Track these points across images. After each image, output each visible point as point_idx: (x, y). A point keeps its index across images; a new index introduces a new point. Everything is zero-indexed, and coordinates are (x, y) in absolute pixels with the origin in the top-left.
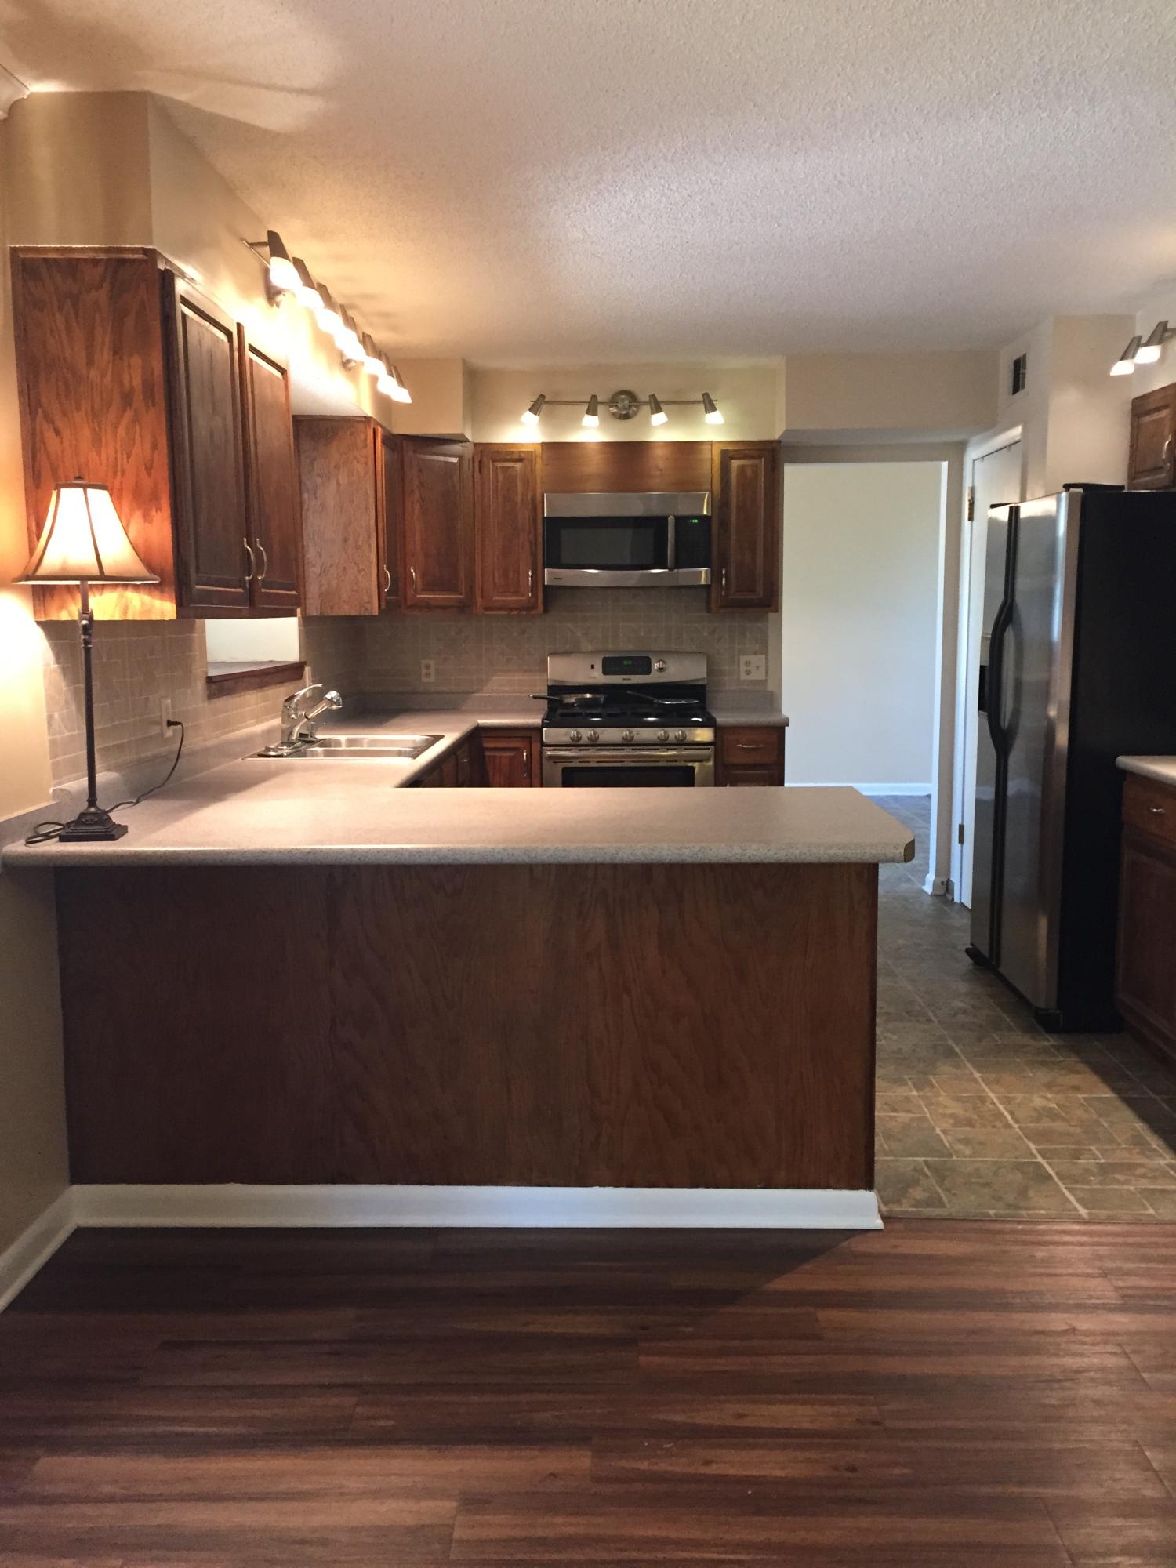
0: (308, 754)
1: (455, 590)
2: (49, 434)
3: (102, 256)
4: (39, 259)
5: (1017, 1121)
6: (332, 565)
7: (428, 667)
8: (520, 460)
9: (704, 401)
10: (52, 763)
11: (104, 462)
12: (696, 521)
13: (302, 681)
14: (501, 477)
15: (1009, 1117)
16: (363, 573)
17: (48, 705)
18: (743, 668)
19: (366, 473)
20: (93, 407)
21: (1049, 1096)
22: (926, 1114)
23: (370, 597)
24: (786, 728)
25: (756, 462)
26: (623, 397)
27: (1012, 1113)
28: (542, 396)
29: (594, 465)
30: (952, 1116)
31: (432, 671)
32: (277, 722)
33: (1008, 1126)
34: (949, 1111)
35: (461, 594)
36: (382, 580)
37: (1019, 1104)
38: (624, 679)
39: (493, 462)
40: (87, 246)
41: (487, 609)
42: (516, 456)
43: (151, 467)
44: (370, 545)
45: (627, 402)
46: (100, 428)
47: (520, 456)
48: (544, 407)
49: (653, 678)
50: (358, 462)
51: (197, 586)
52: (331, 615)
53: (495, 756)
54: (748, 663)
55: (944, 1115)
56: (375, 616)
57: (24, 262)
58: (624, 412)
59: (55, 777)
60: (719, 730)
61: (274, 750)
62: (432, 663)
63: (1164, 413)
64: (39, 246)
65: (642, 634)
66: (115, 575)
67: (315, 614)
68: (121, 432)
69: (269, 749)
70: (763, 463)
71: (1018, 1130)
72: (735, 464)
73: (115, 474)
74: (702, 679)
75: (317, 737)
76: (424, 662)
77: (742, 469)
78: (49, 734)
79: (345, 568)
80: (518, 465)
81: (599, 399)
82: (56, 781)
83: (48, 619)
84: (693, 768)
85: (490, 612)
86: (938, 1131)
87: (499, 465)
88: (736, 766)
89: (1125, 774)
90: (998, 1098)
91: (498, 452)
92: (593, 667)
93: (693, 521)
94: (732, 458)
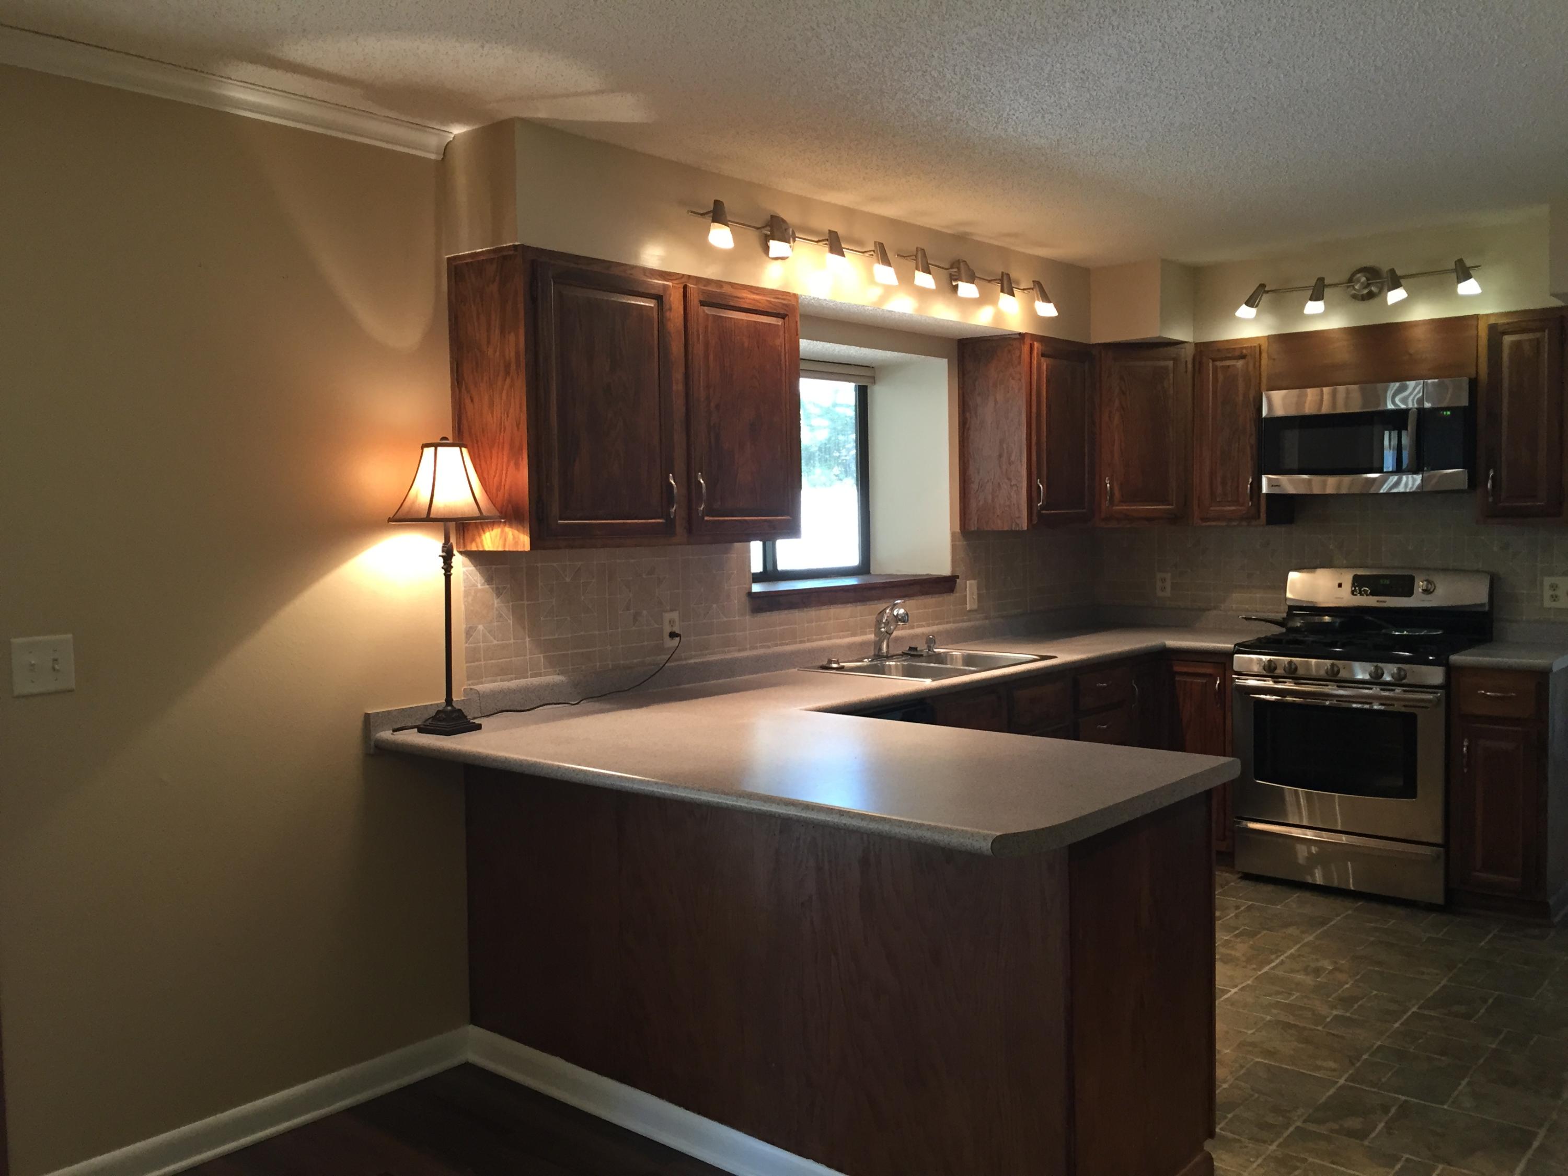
0: (886, 669)
1: (1164, 501)
4: (463, 264)
6: (988, 481)
7: (1163, 580)
8: (1243, 357)
9: (1456, 270)
10: (467, 667)
11: (495, 420)
12: (1449, 413)
13: (957, 595)
14: (1221, 377)
16: (1015, 488)
17: (468, 619)
18: (1547, 593)
19: (1020, 389)
20: (490, 378)
23: (1020, 511)
25: (1538, 335)
26: (1359, 275)
28: (1262, 286)
29: (1343, 353)
31: (1168, 585)
35: (1172, 505)
36: (1034, 494)
38: (1378, 601)
39: (1214, 360)
40: (484, 249)
41: (1204, 519)
42: (1237, 353)
43: (519, 424)
44: (1021, 461)
45: (1363, 279)
46: (493, 395)
47: (1242, 353)
48: (1265, 298)
49: (1416, 601)
50: (1013, 379)
51: (559, 521)
52: (986, 529)
53: (1185, 682)
54: (1554, 587)
56: (1023, 531)
57: (456, 267)
58: (1366, 291)
59: (469, 678)
60: (1451, 671)
61: (837, 662)
62: (1168, 576)
64: (460, 254)
65: (1410, 548)
67: (973, 529)
68: (504, 397)
69: (830, 662)
70: (1547, 337)
72: (1508, 339)
73: (500, 431)
74: (1482, 605)
75: (935, 650)
76: (1159, 575)
77: (1517, 346)
78: (466, 642)
79: (999, 484)
80: (1240, 364)
81: (1326, 282)
82: (470, 682)
83: (465, 549)
84: (1416, 716)
85: (1208, 524)
87: (1219, 364)
88: (1475, 718)
91: (1219, 350)
92: (1340, 585)
93: (1445, 413)
94: (1504, 333)
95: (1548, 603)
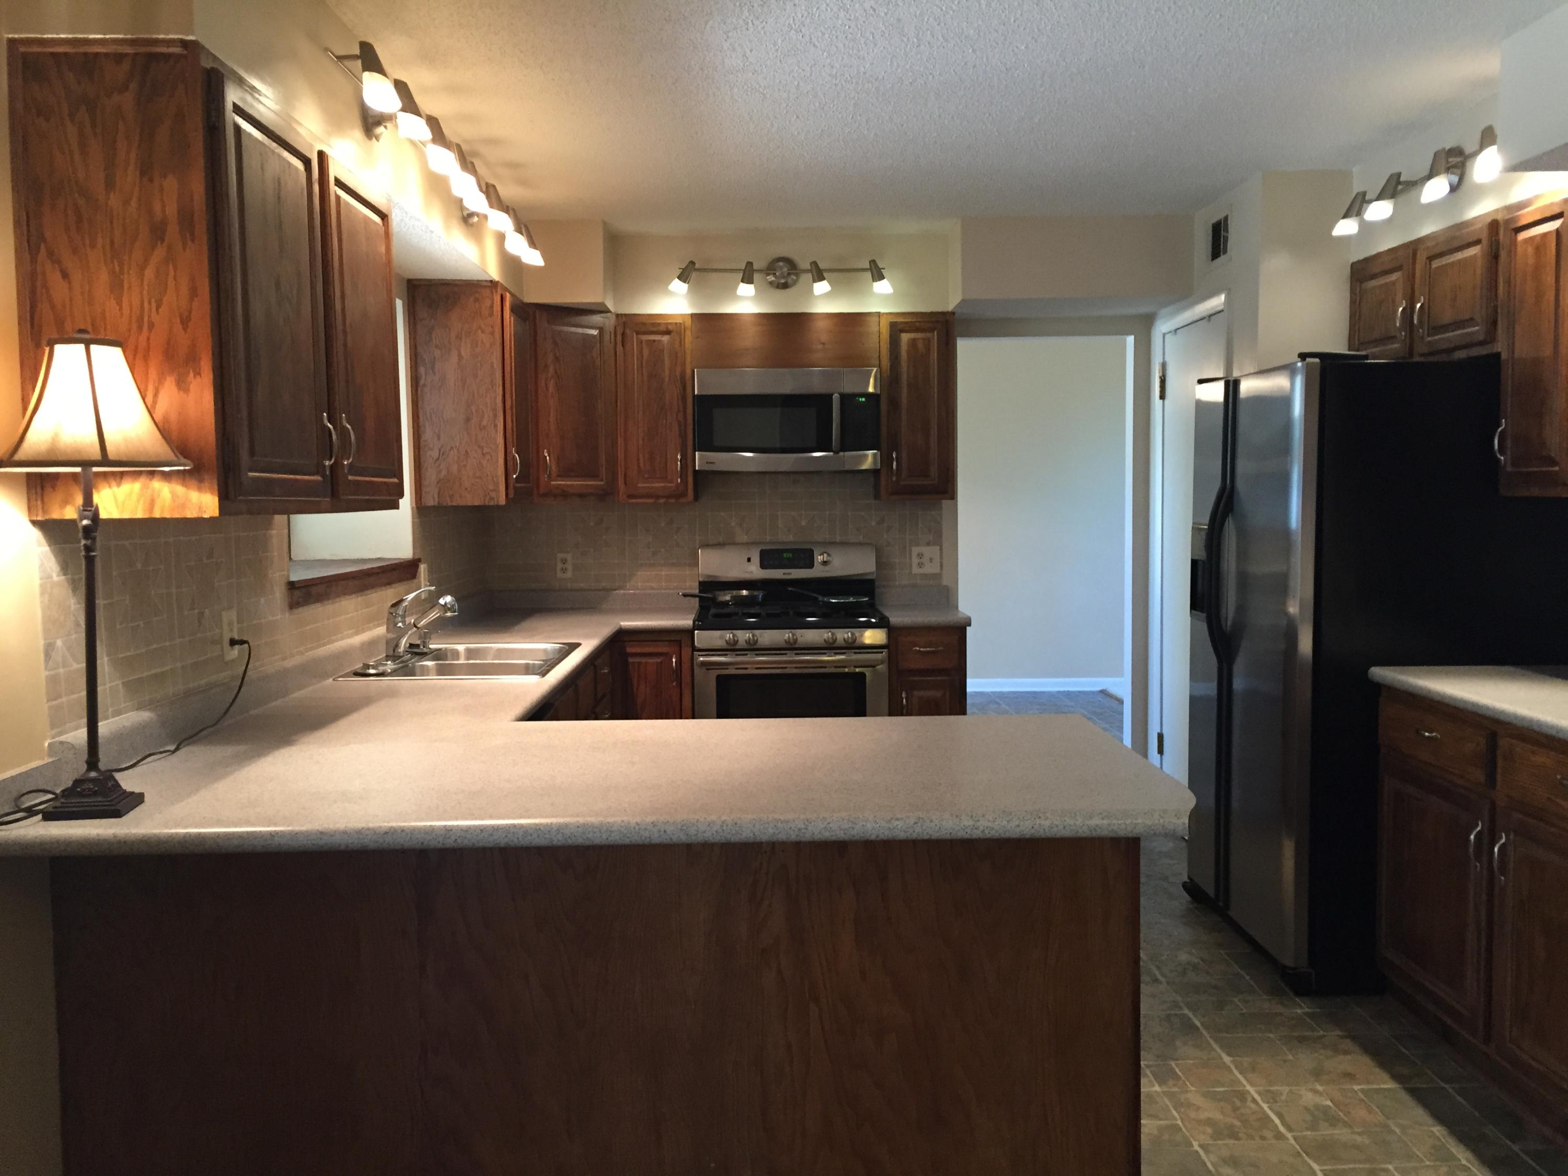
0: (418, 671)
1: (595, 476)
2: (54, 277)
3: (129, 50)
4: (44, 53)
5: (1290, 1129)
6: (452, 448)
7: (564, 561)
8: (668, 332)
9: (871, 269)
10: (49, 707)
11: (126, 310)
12: (862, 399)
13: (416, 581)
14: (646, 352)
15: (1277, 1121)
16: (488, 457)
17: (46, 631)
18: (915, 560)
19: (492, 344)
20: (112, 243)
21: (1320, 1088)
22: (1176, 1119)
23: (496, 484)
24: (968, 628)
25: (928, 335)
26: (781, 264)
27: (1280, 1116)
28: (692, 263)
29: (750, 338)
30: (1209, 1122)
31: (569, 566)
32: (381, 630)
33: (1279, 1136)
34: (1203, 1115)
35: (602, 481)
36: (510, 464)
37: (1287, 1102)
38: (784, 574)
39: (637, 333)
40: (107, 36)
41: (631, 496)
42: (662, 328)
43: (189, 318)
44: (496, 426)
45: (785, 270)
47: (667, 328)
48: (694, 275)
49: (817, 572)
50: (483, 332)
51: (251, 474)
52: (450, 504)
53: (639, 663)
54: (920, 556)
55: (1199, 1122)
56: (498, 507)
57: (25, 56)
58: (783, 281)
59: (53, 725)
60: (893, 631)
61: (374, 667)
62: (569, 557)
63: (1394, 277)
64: (45, 36)
65: (803, 523)
66: (125, 459)
67: (433, 504)
68: (149, 273)
69: (368, 666)
70: (936, 338)
71: (1292, 1141)
72: (905, 337)
74: (872, 573)
75: (431, 646)
76: (560, 556)
77: (913, 343)
78: (46, 669)
79: (466, 451)
80: (665, 339)
81: (755, 267)
82: (54, 732)
83: (47, 517)
84: (863, 675)
85: (634, 501)
86: (1196, 1147)
87: (645, 338)
88: (912, 672)
89: (1378, 688)
90: (1259, 1093)
91: (644, 324)
92: (749, 560)
93: (860, 399)
94: (902, 331)
95: (916, 570)
